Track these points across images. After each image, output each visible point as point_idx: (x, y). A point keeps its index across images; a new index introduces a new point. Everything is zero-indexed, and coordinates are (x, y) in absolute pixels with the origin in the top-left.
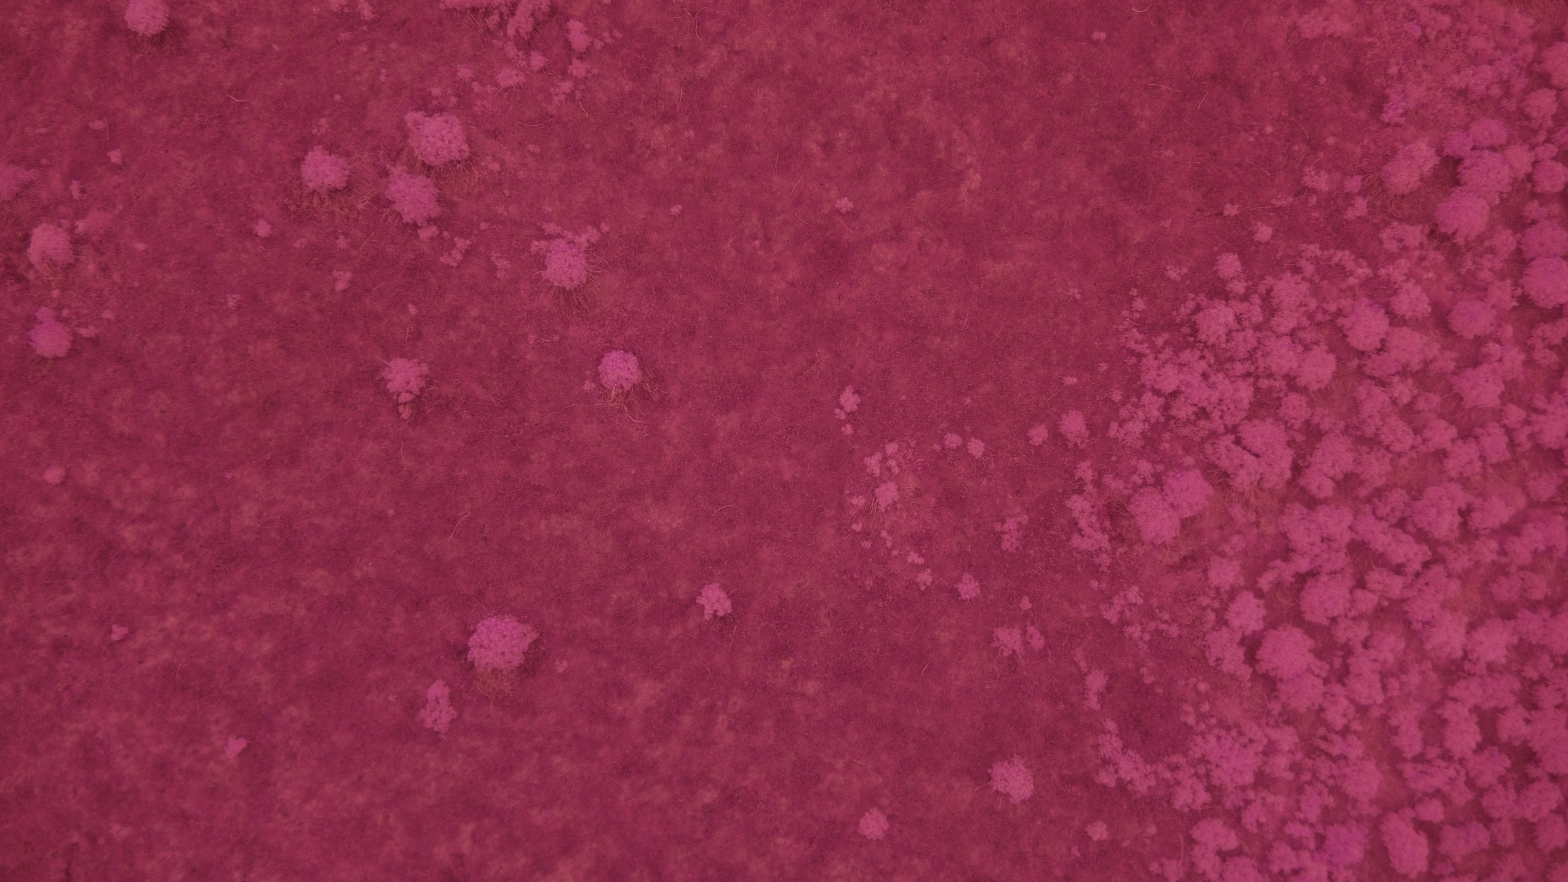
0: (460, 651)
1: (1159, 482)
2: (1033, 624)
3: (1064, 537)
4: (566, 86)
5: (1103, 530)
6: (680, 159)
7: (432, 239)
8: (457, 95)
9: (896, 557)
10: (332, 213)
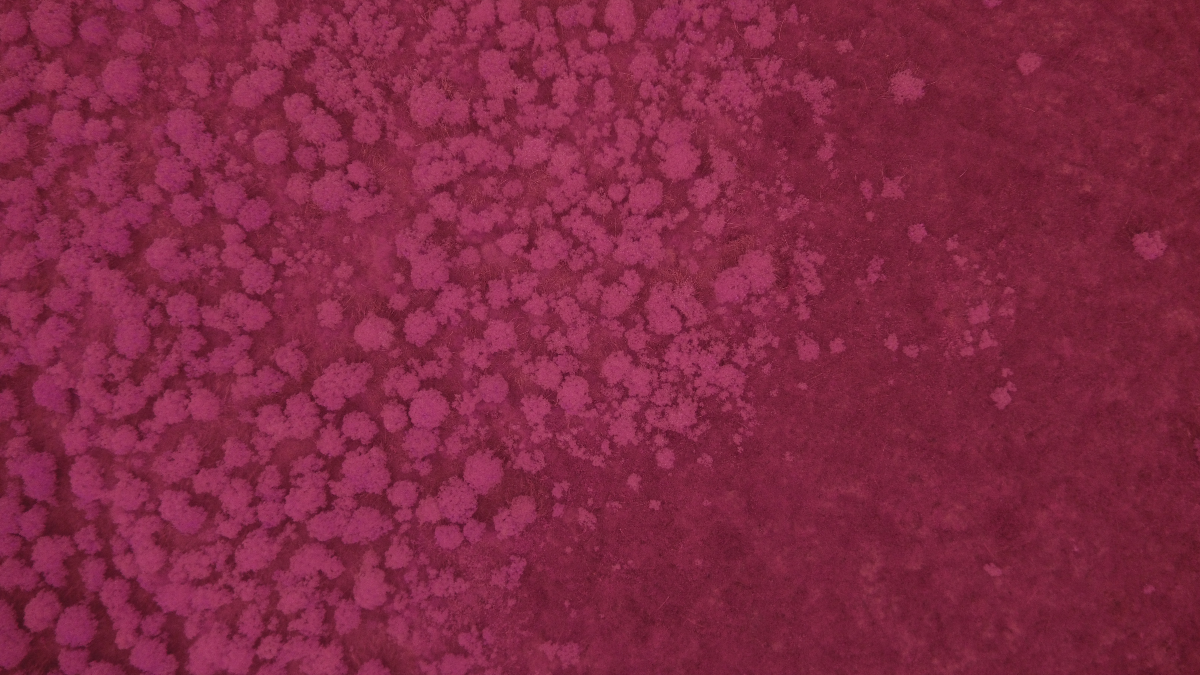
1: (749, 297)
2: (865, 201)
5: (797, 266)
9: (976, 263)
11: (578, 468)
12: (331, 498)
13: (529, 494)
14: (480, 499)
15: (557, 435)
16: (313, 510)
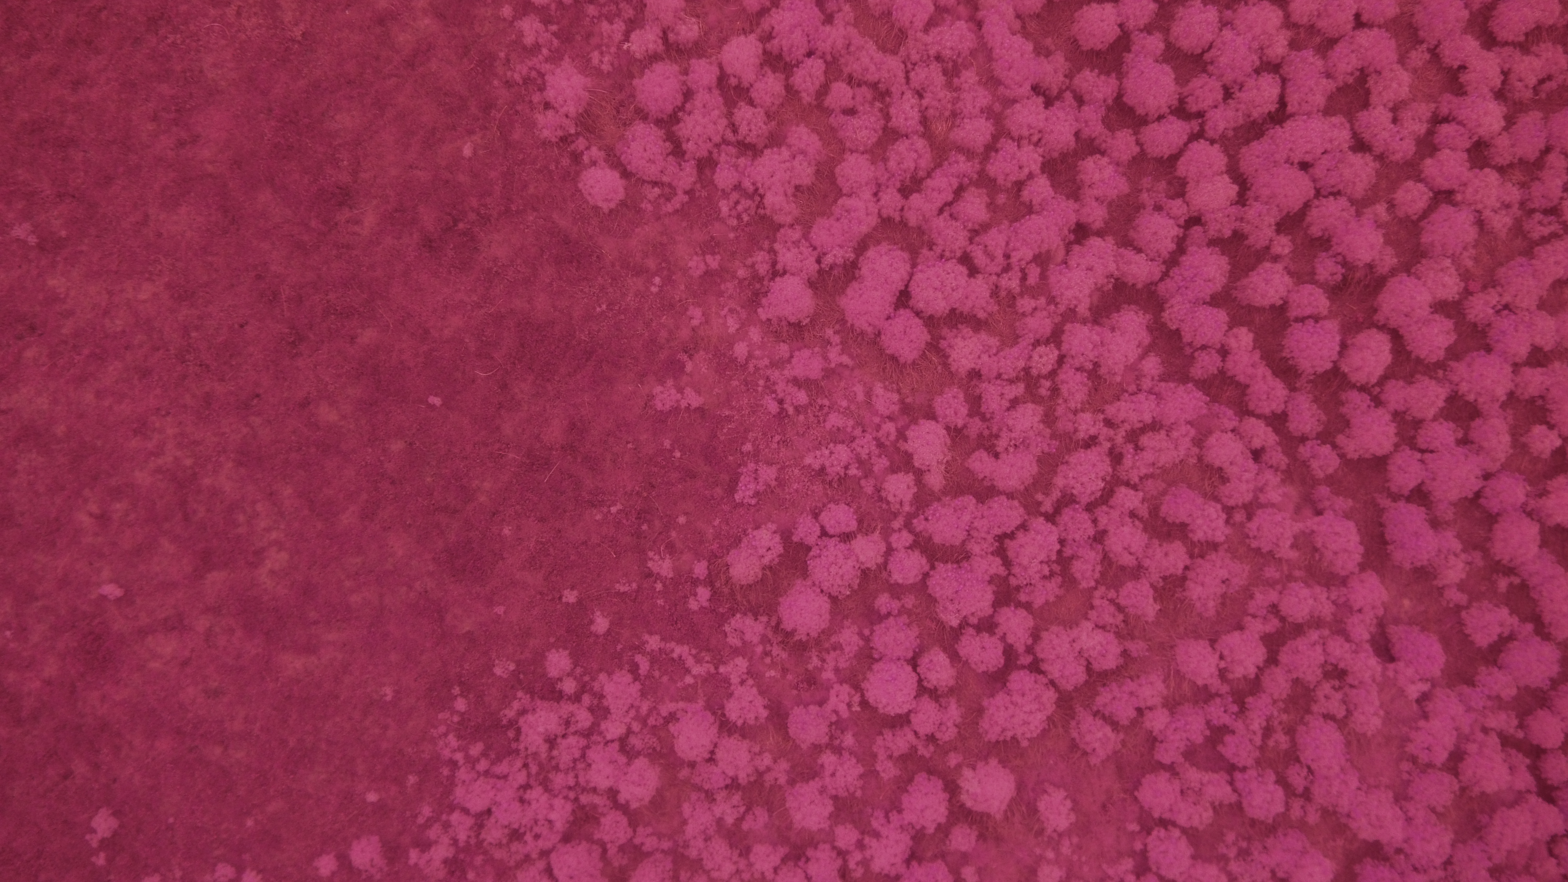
11: (679, 629)
12: (1001, 552)
13: (742, 587)
14: (805, 573)
15: (712, 670)
16: (1020, 535)
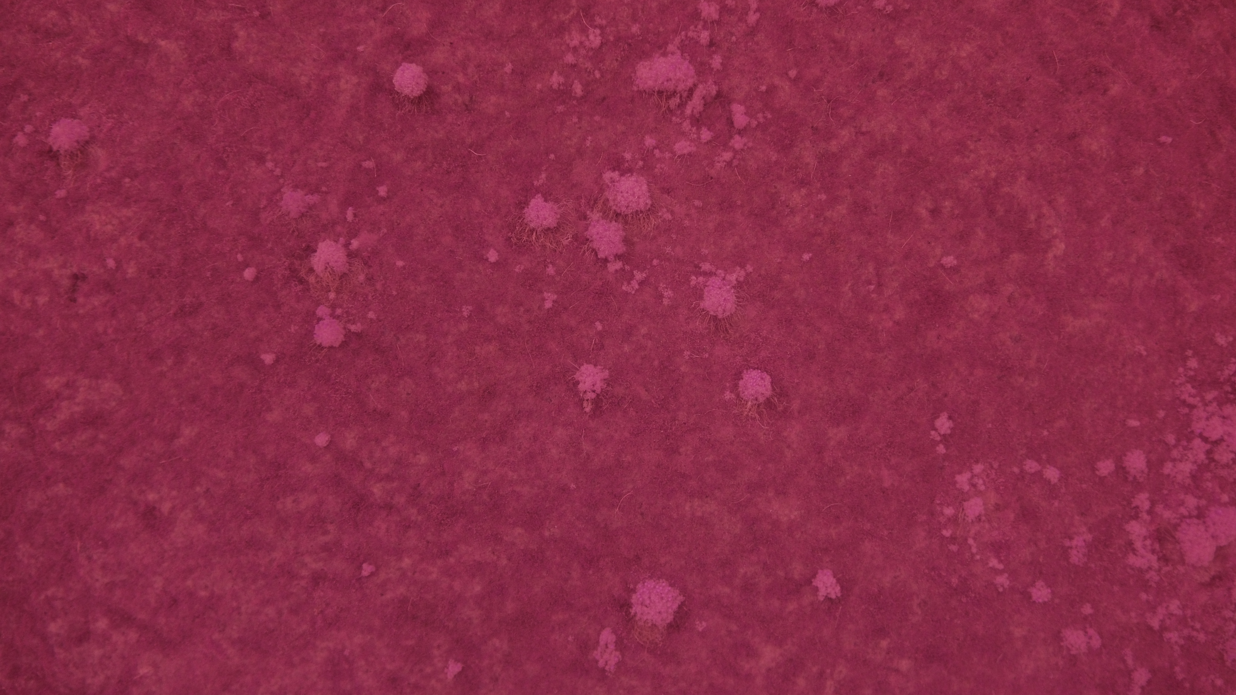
0: (624, 605)
1: (1201, 515)
2: (1091, 627)
3: (1120, 555)
4: (727, 156)
5: (1153, 551)
6: (812, 216)
7: (616, 271)
8: (643, 159)
9: (977, 561)
10: (544, 247)
